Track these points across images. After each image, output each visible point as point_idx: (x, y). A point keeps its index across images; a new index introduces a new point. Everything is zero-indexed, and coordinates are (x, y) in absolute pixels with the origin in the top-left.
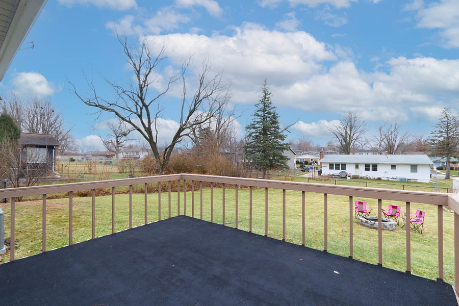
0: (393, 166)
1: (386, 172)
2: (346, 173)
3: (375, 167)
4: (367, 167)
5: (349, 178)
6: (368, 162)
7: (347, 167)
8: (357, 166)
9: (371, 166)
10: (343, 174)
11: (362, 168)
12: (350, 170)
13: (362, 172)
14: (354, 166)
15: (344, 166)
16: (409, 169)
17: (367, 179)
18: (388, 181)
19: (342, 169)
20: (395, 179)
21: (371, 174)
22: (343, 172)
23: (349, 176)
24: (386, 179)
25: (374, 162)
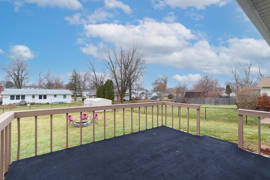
0: (55, 96)
1: (51, 99)
2: (25, 101)
3: (45, 97)
4: (40, 97)
5: (29, 105)
6: (41, 94)
7: (26, 97)
8: (33, 97)
9: (43, 96)
10: (23, 102)
11: (37, 98)
12: (28, 99)
13: (37, 100)
14: (32, 97)
15: (23, 97)
16: (63, 97)
17: (40, 104)
18: (53, 104)
19: (21, 99)
20: (56, 102)
21: (43, 101)
22: (23, 101)
23: (29, 104)
24: (51, 103)
25: (45, 94)
